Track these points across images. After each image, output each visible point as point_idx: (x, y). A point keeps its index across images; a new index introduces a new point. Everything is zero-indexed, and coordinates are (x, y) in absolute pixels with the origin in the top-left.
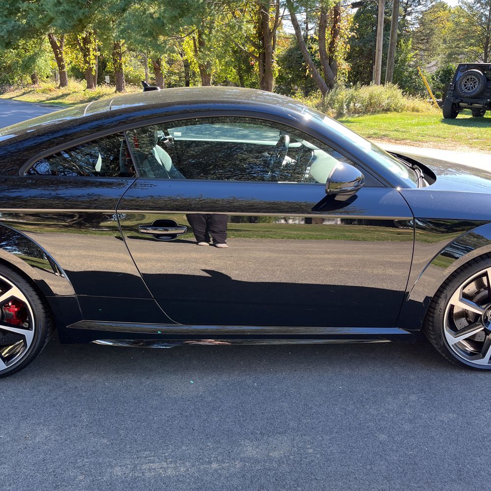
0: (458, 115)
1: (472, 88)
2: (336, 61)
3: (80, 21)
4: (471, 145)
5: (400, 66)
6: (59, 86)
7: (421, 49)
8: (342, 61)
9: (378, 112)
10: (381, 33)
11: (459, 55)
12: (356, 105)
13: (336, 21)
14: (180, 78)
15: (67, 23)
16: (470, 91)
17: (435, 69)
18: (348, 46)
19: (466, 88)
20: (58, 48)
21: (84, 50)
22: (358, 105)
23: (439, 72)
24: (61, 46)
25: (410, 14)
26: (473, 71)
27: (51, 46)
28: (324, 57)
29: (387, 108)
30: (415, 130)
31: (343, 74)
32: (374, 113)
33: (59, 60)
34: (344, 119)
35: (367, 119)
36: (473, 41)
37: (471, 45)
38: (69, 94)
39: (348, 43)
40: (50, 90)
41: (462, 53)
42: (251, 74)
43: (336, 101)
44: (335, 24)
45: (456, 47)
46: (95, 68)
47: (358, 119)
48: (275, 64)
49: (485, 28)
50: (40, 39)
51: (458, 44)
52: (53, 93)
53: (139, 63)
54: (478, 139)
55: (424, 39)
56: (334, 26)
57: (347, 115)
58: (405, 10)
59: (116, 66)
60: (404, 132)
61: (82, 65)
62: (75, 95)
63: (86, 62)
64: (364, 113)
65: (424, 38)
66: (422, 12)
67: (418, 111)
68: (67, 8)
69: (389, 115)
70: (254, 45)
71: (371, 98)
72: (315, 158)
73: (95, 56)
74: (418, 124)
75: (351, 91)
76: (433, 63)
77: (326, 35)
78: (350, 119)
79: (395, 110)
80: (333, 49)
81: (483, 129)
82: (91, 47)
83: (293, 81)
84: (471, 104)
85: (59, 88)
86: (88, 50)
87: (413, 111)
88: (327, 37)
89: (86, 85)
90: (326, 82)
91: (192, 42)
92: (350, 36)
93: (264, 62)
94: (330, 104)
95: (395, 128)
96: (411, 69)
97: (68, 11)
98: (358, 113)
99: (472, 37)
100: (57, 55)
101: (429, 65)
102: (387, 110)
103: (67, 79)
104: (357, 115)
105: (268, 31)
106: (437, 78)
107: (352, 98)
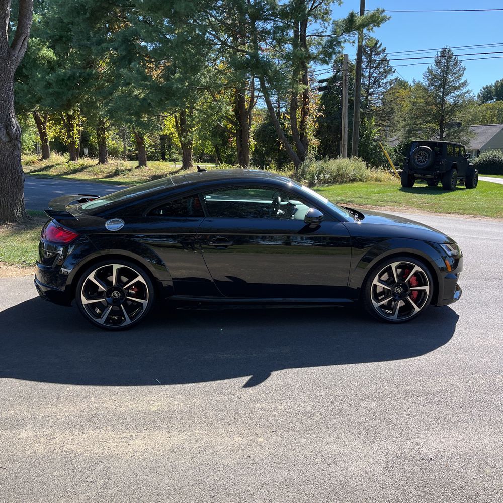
0: (415, 184)
1: (424, 161)
2: (306, 137)
3: (69, 100)
4: (421, 209)
5: (365, 140)
6: (42, 159)
7: (384, 126)
8: (312, 137)
9: (346, 182)
10: (345, 112)
11: (417, 131)
12: (326, 176)
13: (305, 103)
14: (156, 150)
15: (55, 102)
16: (422, 164)
17: (397, 143)
18: (317, 124)
19: (419, 162)
20: (42, 123)
21: (68, 126)
22: (327, 176)
23: (401, 146)
24: (45, 122)
25: (372, 94)
26: (425, 148)
27: (35, 121)
28: (296, 134)
29: (353, 179)
30: (376, 197)
31: (313, 148)
32: (341, 182)
33: (43, 135)
34: (315, 188)
35: (336, 187)
36: (430, 119)
37: (427, 122)
38: (52, 166)
39: (316, 121)
40: (33, 163)
41: (420, 129)
42: (227, 148)
43: (308, 172)
44: (304, 105)
45: (414, 124)
46: (78, 141)
47: (328, 187)
48: (251, 140)
49: (439, 107)
50: (25, 115)
51: (416, 121)
52: (36, 165)
53: (117, 137)
54: (427, 203)
55: (385, 117)
56: (304, 108)
57: (318, 185)
58: (367, 91)
59: (99, 140)
60: (366, 198)
61: (65, 139)
62: (58, 167)
63: (69, 136)
64: (333, 183)
65: (386, 115)
66: (383, 93)
67: (380, 181)
68: (56, 89)
69: (355, 184)
70: (232, 122)
71: (338, 170)
72: (297, 210)
73: (79, 131)
74: (379, 192)
75: (321, 163)
76: (396, 138)
77: (297, 115)
78: (321, 188)
79: (360, 180)
80: (303, 127)
81: (433, 196)
82: (75, 122)
83: (267, 154)
84: (424, 175)
85: (41, 160)
86: (72, 126)
87: (376, 181)
88: (297, 117)
89: (69, 158)
90: (298, 155)
91: (173, 119)
92: (318, 116)
93: (241, 137)
94: (303, 175)
95: (359, 196)
96: (374, 144)
97: (57, 92)
98: (327, 183)
99: (429, 115)
100: (40, 130)
101: (393, 139)
102: (353, 180)
103: (50, 152)
104: (327, 185)
105: (244, 110)
106: (399, 151)
107: (322, 170)
